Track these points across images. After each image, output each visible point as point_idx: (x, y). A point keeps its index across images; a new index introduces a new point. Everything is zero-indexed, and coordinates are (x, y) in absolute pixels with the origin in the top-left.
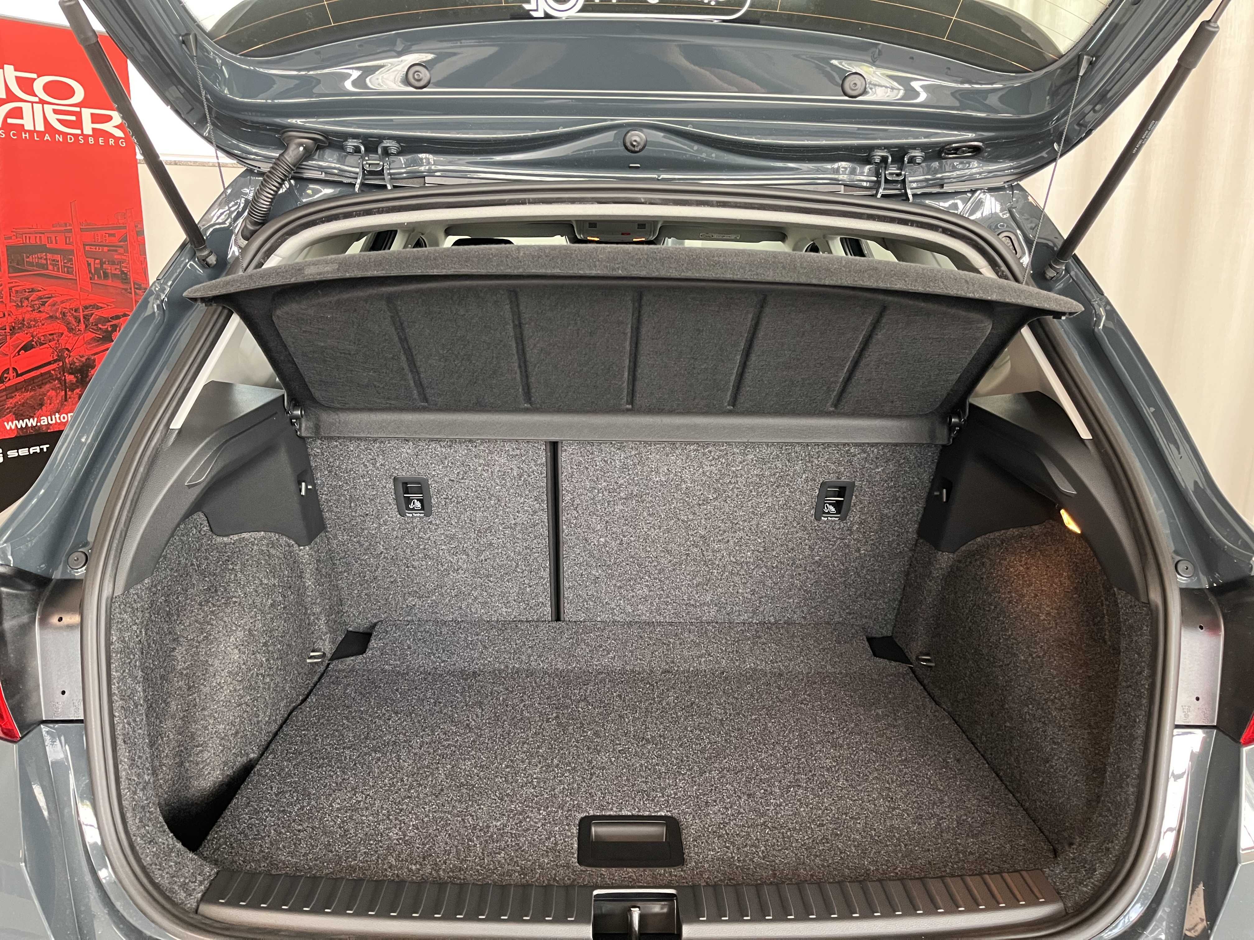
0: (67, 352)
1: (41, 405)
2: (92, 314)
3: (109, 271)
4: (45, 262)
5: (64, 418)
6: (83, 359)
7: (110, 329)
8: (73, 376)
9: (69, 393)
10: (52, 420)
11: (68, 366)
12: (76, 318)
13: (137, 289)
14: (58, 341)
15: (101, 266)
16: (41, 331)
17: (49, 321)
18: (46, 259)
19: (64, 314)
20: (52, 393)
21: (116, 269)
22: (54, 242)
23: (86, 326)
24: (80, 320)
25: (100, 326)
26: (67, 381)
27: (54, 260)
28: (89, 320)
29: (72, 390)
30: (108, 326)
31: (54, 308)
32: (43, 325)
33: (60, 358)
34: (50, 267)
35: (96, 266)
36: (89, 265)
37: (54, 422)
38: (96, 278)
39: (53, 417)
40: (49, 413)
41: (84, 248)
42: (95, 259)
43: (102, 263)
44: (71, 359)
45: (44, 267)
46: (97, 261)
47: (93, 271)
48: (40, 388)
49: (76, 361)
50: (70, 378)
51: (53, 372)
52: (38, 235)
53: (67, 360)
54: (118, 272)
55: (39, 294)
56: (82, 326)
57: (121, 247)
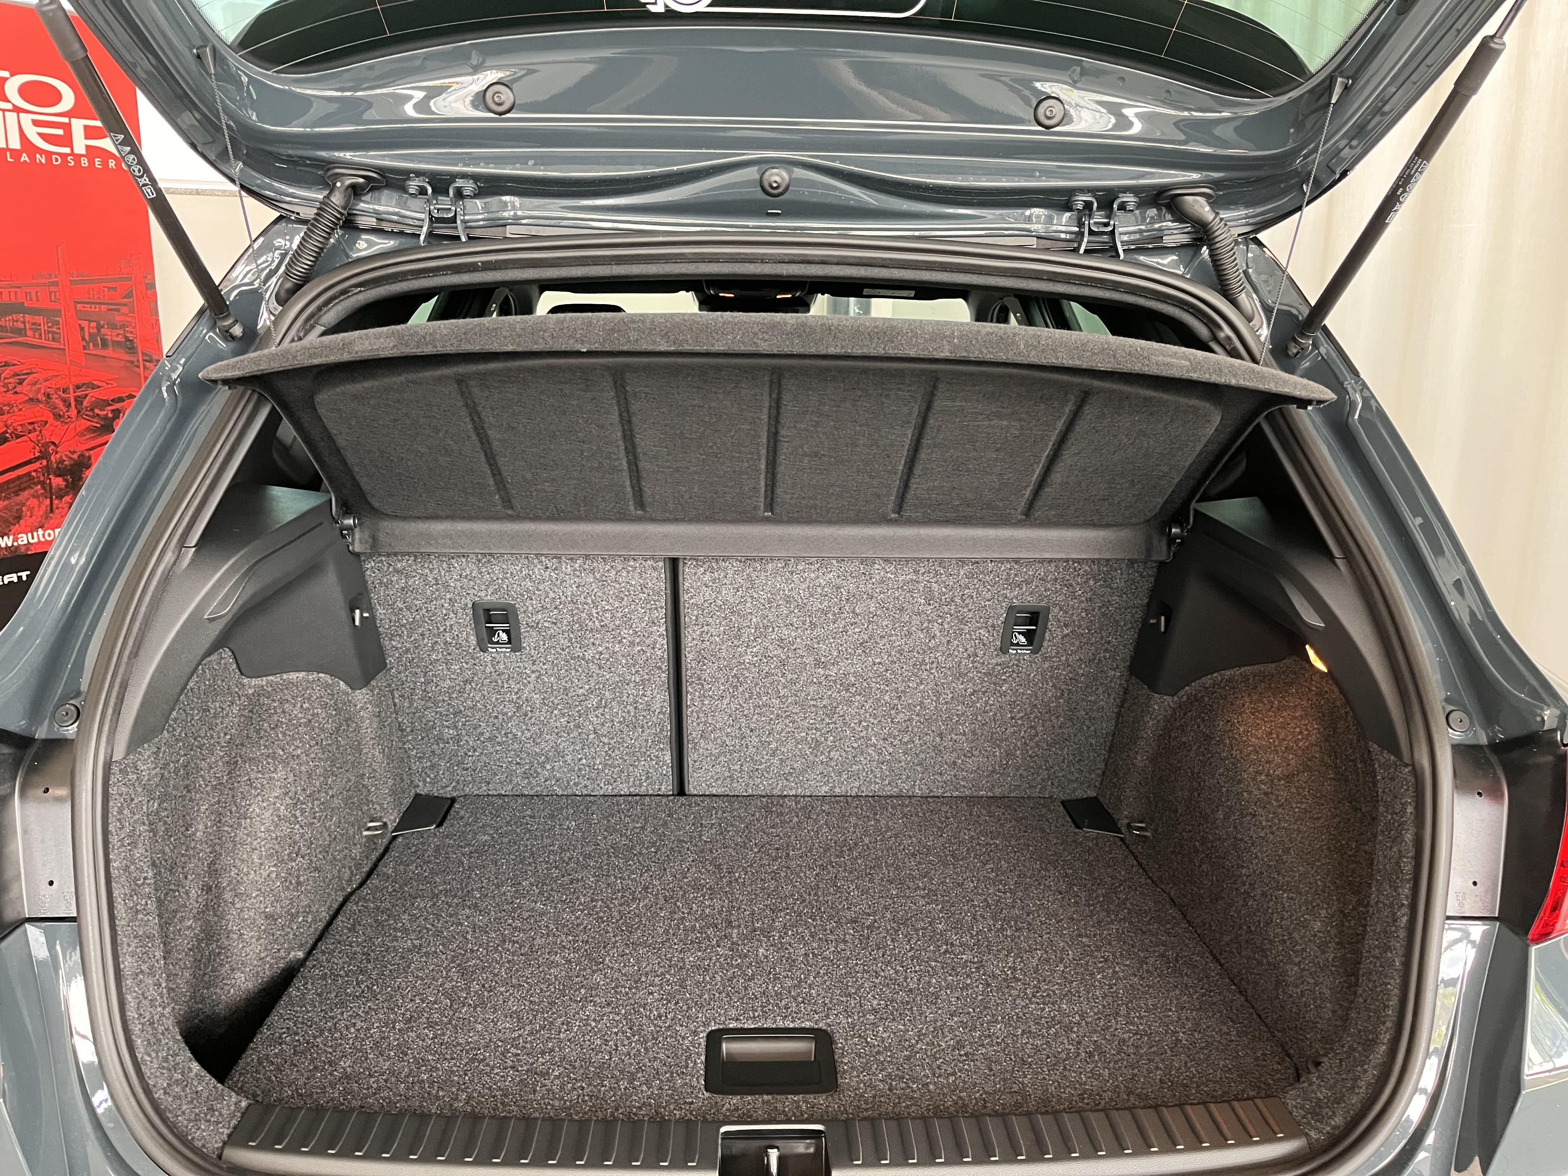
0: (52, 447)
1: (19, 518)
2: (86, 395)
3: (109, 337)
4: (22, 326)
5: (49, 535)
6: (75, 456)
7: (110, 415)
8: (61, 479)
9: (56, 502)
10: (33, 538)
11: (55, 466)
12: (64, 401)
13: (146, 361)
14: (40, 431)
15: (99, 331)
16: (19, 418)
17: (27, 406)
18: (24, 323)
19: (48, 396)
20: (33, 502)
21: (118, 334)
22: (34, 299)
23: (79, 412)
24: (70, 405)
25: (97, 411)
26: (54, 485)
27: (34, 324)
28: (82, 403)
29: (60, 497)
30: (108, 412)
31: (35, 388)
32: (20, 410)
33: (45, 455)
34: (29, 333)
35: (91, 331)
36: (82, 329)
37: (36, 540)
38: (91, 347)
39: (35, 534)
40: (29, 529)
41: (76, 307)
42: (91, 321)
43: (99, 327)
44: (58, 456)
45: (21, 332)
46: (93, 324)
47: (87, 338)
48: (17, 495)
49: (65, 458)
50: (58, 482)
51: (34, 474)
52: (12, 290)
53: (53, 458)
54: (120, 339)
55: (16, 369)
56: (73, 412)
57: (125, 305)
